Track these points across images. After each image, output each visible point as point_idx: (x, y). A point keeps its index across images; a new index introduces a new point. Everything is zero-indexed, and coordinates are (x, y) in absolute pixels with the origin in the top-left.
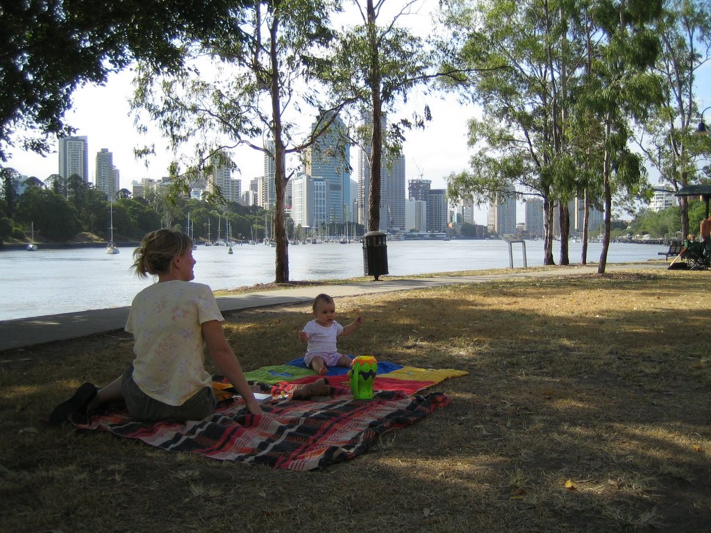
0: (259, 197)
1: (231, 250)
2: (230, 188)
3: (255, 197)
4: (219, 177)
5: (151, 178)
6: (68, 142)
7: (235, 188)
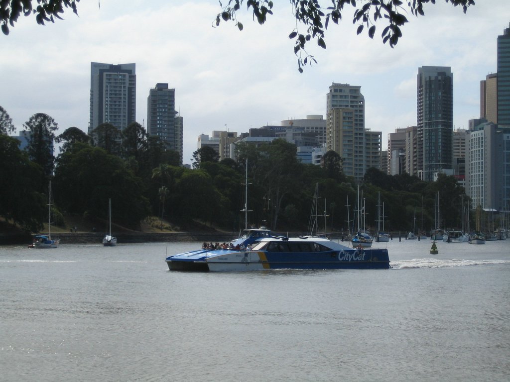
0: (407, 160)
1: (434, 247)
2: (364, 145)
3: (402, 160)
4: (347, 128)
5: (231, 131)
6: (105, 74)
7: (371, 146)
